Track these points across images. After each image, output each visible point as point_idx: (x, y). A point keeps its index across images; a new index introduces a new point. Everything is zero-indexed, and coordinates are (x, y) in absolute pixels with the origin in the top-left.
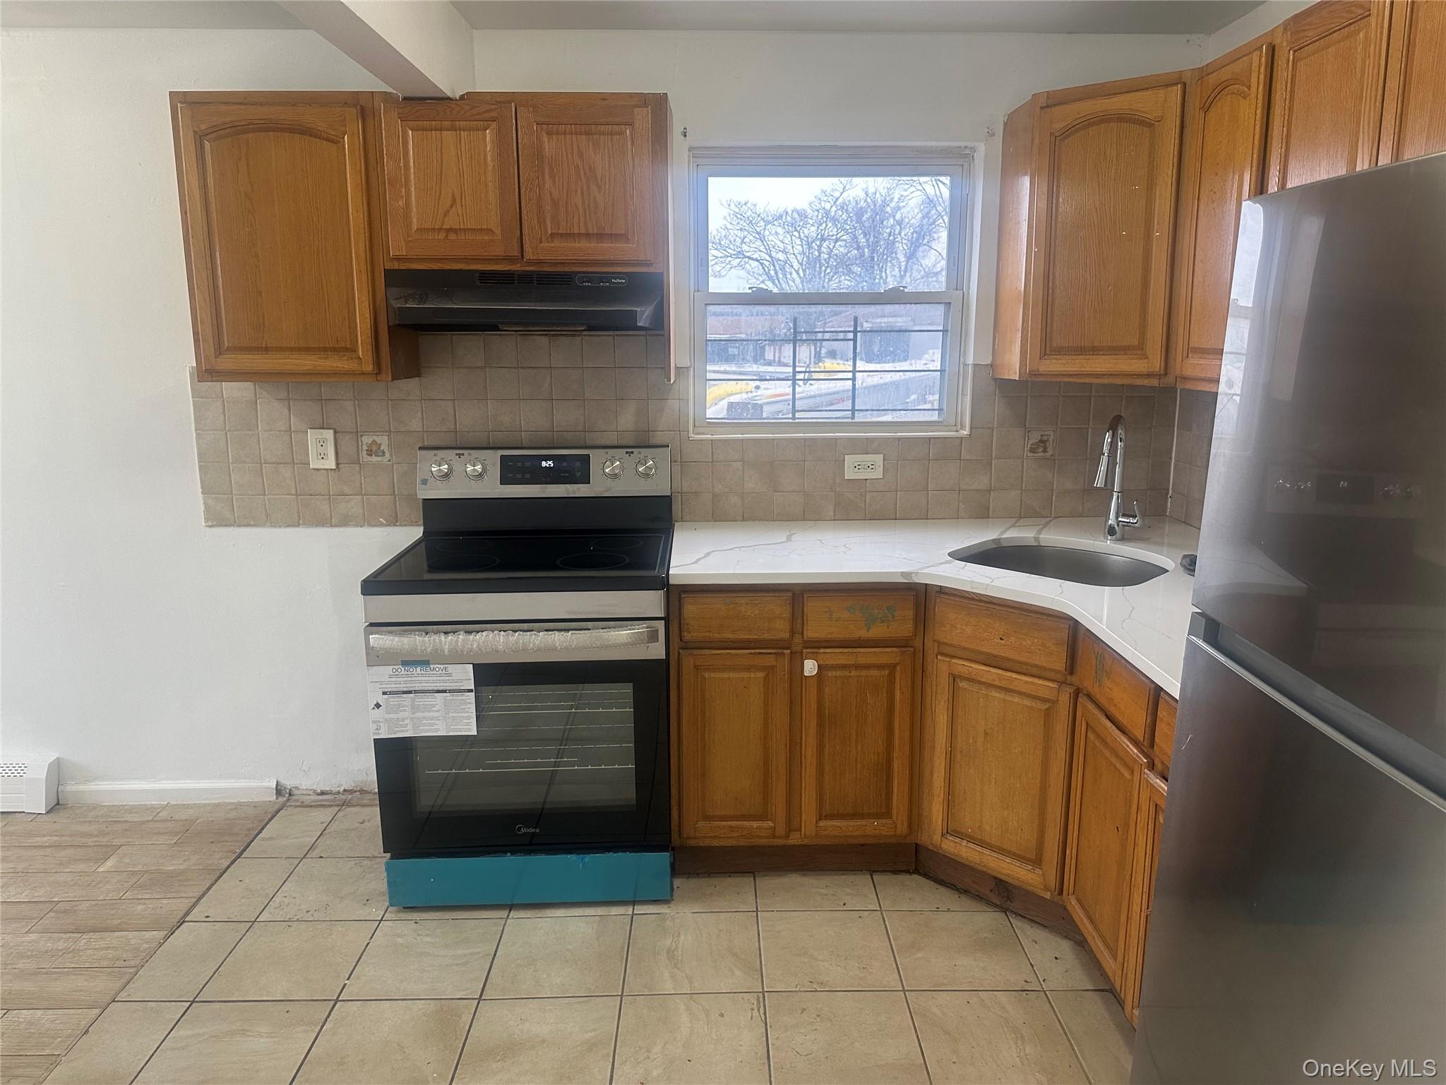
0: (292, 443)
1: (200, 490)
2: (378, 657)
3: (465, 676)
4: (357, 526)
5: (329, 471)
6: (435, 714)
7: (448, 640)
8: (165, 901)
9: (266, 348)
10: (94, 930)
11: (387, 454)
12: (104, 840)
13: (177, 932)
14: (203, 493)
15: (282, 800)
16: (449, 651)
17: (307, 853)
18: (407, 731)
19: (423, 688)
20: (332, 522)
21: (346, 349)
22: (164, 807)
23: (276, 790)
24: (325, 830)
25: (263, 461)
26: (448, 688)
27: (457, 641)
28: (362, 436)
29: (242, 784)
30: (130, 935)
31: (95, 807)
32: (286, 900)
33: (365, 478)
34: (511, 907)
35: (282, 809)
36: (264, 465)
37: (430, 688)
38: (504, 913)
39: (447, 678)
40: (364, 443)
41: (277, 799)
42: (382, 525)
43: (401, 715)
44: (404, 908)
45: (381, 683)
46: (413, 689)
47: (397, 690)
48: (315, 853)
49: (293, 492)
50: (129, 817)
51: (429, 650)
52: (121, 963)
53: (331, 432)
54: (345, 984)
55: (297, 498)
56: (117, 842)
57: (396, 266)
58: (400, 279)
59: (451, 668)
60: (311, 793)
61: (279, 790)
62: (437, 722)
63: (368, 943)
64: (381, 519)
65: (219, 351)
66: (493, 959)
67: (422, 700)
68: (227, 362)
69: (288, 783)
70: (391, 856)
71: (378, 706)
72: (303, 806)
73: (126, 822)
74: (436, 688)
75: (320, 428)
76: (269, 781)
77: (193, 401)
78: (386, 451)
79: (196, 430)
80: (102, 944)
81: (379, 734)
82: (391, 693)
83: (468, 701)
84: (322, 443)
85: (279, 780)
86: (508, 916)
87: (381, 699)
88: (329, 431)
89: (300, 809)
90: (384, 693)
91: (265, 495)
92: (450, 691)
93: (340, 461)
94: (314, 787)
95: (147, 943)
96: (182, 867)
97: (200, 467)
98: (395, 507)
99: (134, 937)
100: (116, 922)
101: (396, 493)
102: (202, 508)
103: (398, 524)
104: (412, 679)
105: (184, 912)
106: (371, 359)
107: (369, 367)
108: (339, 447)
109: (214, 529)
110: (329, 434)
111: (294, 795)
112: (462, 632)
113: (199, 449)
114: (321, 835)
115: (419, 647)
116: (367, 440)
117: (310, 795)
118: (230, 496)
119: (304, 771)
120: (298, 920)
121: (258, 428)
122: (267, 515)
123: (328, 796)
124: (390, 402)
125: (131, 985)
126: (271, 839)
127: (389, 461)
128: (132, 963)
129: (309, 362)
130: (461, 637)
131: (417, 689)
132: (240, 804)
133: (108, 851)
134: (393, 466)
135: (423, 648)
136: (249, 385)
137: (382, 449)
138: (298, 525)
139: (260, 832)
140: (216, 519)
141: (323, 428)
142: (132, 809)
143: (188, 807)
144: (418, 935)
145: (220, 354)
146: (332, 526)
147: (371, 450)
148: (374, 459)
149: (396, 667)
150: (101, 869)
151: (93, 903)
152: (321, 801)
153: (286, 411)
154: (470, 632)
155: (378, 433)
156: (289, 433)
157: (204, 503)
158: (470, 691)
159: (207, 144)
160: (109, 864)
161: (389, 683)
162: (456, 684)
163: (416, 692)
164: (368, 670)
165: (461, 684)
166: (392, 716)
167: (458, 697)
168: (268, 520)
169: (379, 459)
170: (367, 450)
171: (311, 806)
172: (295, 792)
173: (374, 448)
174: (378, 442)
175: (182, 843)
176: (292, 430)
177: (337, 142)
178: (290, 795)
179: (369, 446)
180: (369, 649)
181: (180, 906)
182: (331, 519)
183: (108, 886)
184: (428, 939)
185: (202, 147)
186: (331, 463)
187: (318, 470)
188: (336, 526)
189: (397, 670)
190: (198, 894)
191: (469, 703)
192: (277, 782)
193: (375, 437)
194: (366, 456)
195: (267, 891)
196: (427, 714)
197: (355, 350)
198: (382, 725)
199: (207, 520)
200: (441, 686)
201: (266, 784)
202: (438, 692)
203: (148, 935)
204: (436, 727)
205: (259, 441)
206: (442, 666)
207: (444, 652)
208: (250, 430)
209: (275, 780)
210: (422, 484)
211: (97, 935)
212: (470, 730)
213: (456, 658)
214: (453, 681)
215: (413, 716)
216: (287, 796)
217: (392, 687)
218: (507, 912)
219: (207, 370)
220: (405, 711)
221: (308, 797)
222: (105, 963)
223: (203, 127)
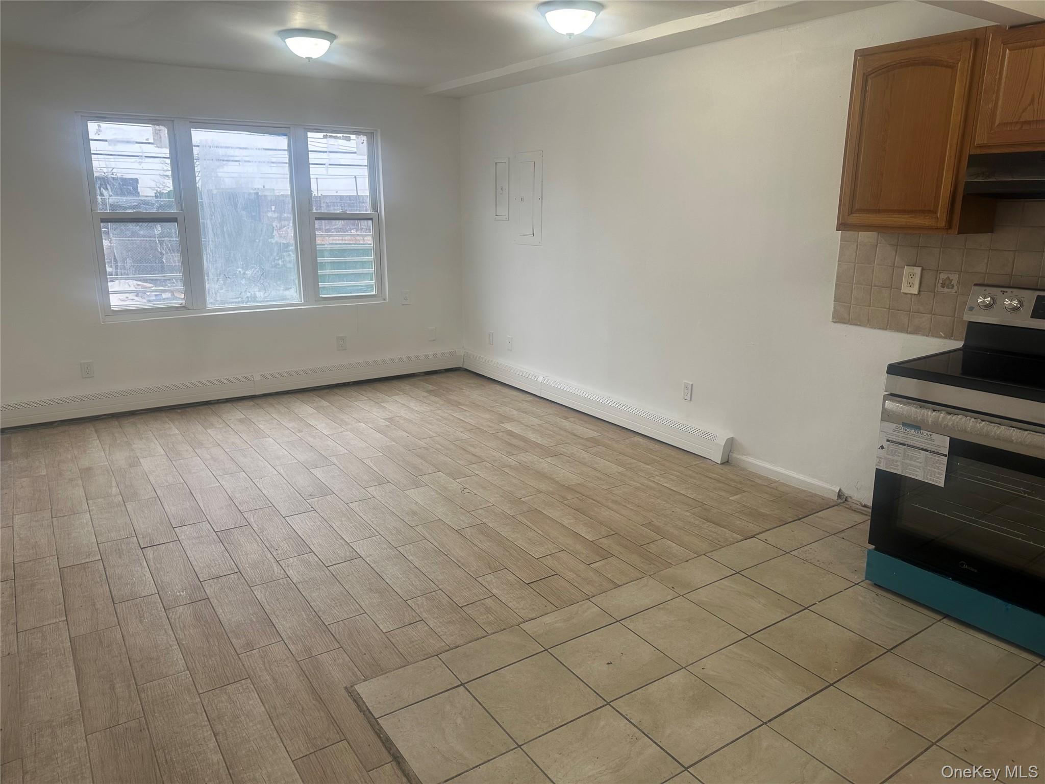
0: (893, 275)
1: (833, 299)
2: (888, 416)
3: (943, 444)
4: (924, 335)
5: (913, 296)
6: (918, 464)
7: (932, 415)
8: (751, 524)
9: (879, 210)
10: (714, 523)
11: (955, 287)
12: (739, 486)
13: (748, 540)
14: (834, 301)
15: (840, 501)
16: (931, 423)
17: (836, 533)
18: (898, 470)
19: (913, 445)
20: (907, 330)
21: (929, 211)
22: (776, 482)
23: (838, 494)
24: (855, 526)
25: (873, 285)
26: (930, 449)
27: (939, 417)
28: (940, 273)
29: (820, 483)
30: (727, 531)
31: (743, 469)
32: (811, 551)
33: (936, 302)
34: (946, 616)
35: (837, 505)
36: (873, 287)
37: (918, 446)
38: (938, 617)
39: (931, 442)
40: (941, 278)
41: (837, 499)
42: (941, 337)
43: (896, 458)
44: (875, 584)
45: (888, 433)
46: (907, 443)
47: (897, 441)
48: (842, 535)
49: (888, 307)
50: (757, 480)
51: (919, 418)
52: (717, 542)
53: (920, 269)
54: (816, 604)
55: (889, 311)
56: (745, 489)
57: (978, 152)
58: (979, 161)
59: (935, 436)
60: (859, 503)
61: (840, 494)
62: (918, 470)
63: (842, 591)
64: (941, 333)
65: (851, 212)
66: (913, 636)
67: (911, 452)
68: (855, 219)
69: (847, 492)
70: (875, 548)
71: (882, 447)
72: (850, 508)
73: (754, 482)
74: (922, 447)
75: (913, 266)
76: (835, 487)
77: (841, 244)
78: (955, 285)
79: (839, 261)
80: (713, 530)
81: (879, 466)
82: (892, 442)
83: (942, 462)
84: (912, 275)
85: (843, 490)
86: (940, 620)
87: (886, 444)
88: (918, 268)
89: (847, 510)
90: (888, 441)
91: (870, 306)
92: (931, 452)
93: (922, 290)
94: (861, 501)
95: (733, 538)
96: (768, 513)
97: (836, 284)
98: (953, 326)
99: (728, 533)
100: (725, 524)
101: (956, 316)
102: (832, 310)
103: (952, 338)
104: (907, 436)
105: (757, 533)
106: (945, 219)
107: (942, 224)
108: (923, 280)
109: (836, 324)
110: (918, 270)
111: (848, 501)
112: (944, 413)
113: (838, 273)
114: (851, 527)
115: (913, 415)
116: (943, 276)
117: (857, 505)
118: (849, 305)
119: (857, 489)
120: (811, 563)
121: (874, 263)
122: (868, 320)
123: (868, 509)
124: (966, 250)
125: (715, 552)
126: (822, 518)
127: (956, 292)
128: (722, 544)
129: (903, 220)
130: (942, 415)
131: (909, 443)
132: (816, 495)
133: (738, 491)
134: (957, 297)
135: (915, 416)
136: (875, 234)
137: (952, 283)
138: (886, 329)
139: (818, 512)
140: (839, 318)
141: (915, 266)
142: (760, 477)
143: (788, 486)
144: (874, 601)
145: (852, 213)
146: (907, 333)
147: (944, 284)
148: (946, 290)
149: (899, 426)
150: (731, 498)
151: (720, 511)
152: (862, 510)
153: (894, 253)
154: (950, 414)
155: (952, 272)
156: (893, 267)
157: (834, 307)
158: (946, 456)
159: (870, 81)
160: (736, 497)
161: (892, 435)
162: (936, 448)
163: (908, 445)
164: (881, 423)
165: (939, 449)
166: (890, 457)
167: (936, 457)
168: (869, 322)
169: (949, 290)
170: (941, 283)
171: (855, 511)
172: (849, 499)
173: (947, 283)
174: (951, 279)
175: (775, 502)
176: (895, 265)
177: (952, 67)
178: (846, 500)
179: (944, 280)
180: (884, 409)
181: (757, 529)
182: (908, 328)
183: (730, 507)
184: (878, 606)
185: (867, 81)
186: (915, 290)
187: (906, 294)
188: (910, 333)
189: (899, 428)
190: (768, 528)
191: (943, 464)
192: (840, 489)
193: (950, 275)
194: (940, 288)
195: (803, 542)
196: (913, 463)
197: (936, 213)
198: (882, 460)
199: (833, 318)
200: (925, 446)
201: (833, 488)
202: (923, 449)
203: (735, 535)
204: (918, 473)
205: (873, 271)
206: (929, 433)
207: (928, 422)
208: (869, 264)
209: (839, 488)
210: (969, 310)
211: (713, 525)
212: (939, 482)
213: (936, 428)
214: (934, 445)
215: (904, 461)
216: (844, 500)
217: (894, 438)
218: (941, 618)
219: (842, 224)
220: (899, 456)
221: (856, 505)
222: (710, 538)
223: (869, 70)
